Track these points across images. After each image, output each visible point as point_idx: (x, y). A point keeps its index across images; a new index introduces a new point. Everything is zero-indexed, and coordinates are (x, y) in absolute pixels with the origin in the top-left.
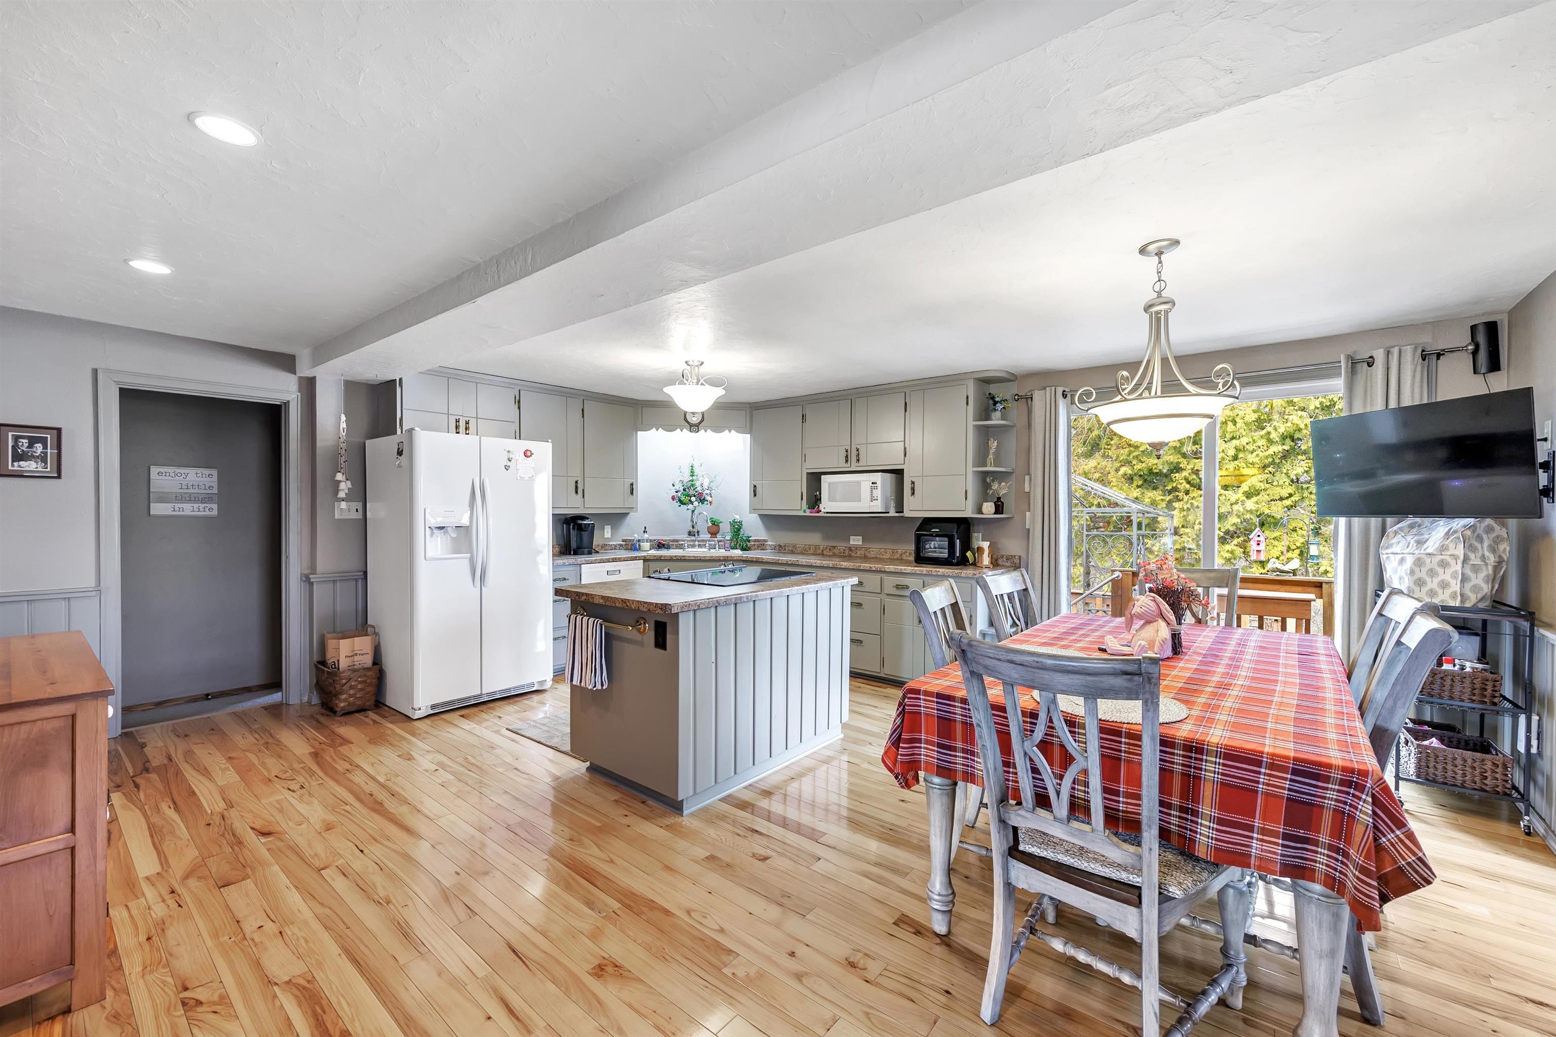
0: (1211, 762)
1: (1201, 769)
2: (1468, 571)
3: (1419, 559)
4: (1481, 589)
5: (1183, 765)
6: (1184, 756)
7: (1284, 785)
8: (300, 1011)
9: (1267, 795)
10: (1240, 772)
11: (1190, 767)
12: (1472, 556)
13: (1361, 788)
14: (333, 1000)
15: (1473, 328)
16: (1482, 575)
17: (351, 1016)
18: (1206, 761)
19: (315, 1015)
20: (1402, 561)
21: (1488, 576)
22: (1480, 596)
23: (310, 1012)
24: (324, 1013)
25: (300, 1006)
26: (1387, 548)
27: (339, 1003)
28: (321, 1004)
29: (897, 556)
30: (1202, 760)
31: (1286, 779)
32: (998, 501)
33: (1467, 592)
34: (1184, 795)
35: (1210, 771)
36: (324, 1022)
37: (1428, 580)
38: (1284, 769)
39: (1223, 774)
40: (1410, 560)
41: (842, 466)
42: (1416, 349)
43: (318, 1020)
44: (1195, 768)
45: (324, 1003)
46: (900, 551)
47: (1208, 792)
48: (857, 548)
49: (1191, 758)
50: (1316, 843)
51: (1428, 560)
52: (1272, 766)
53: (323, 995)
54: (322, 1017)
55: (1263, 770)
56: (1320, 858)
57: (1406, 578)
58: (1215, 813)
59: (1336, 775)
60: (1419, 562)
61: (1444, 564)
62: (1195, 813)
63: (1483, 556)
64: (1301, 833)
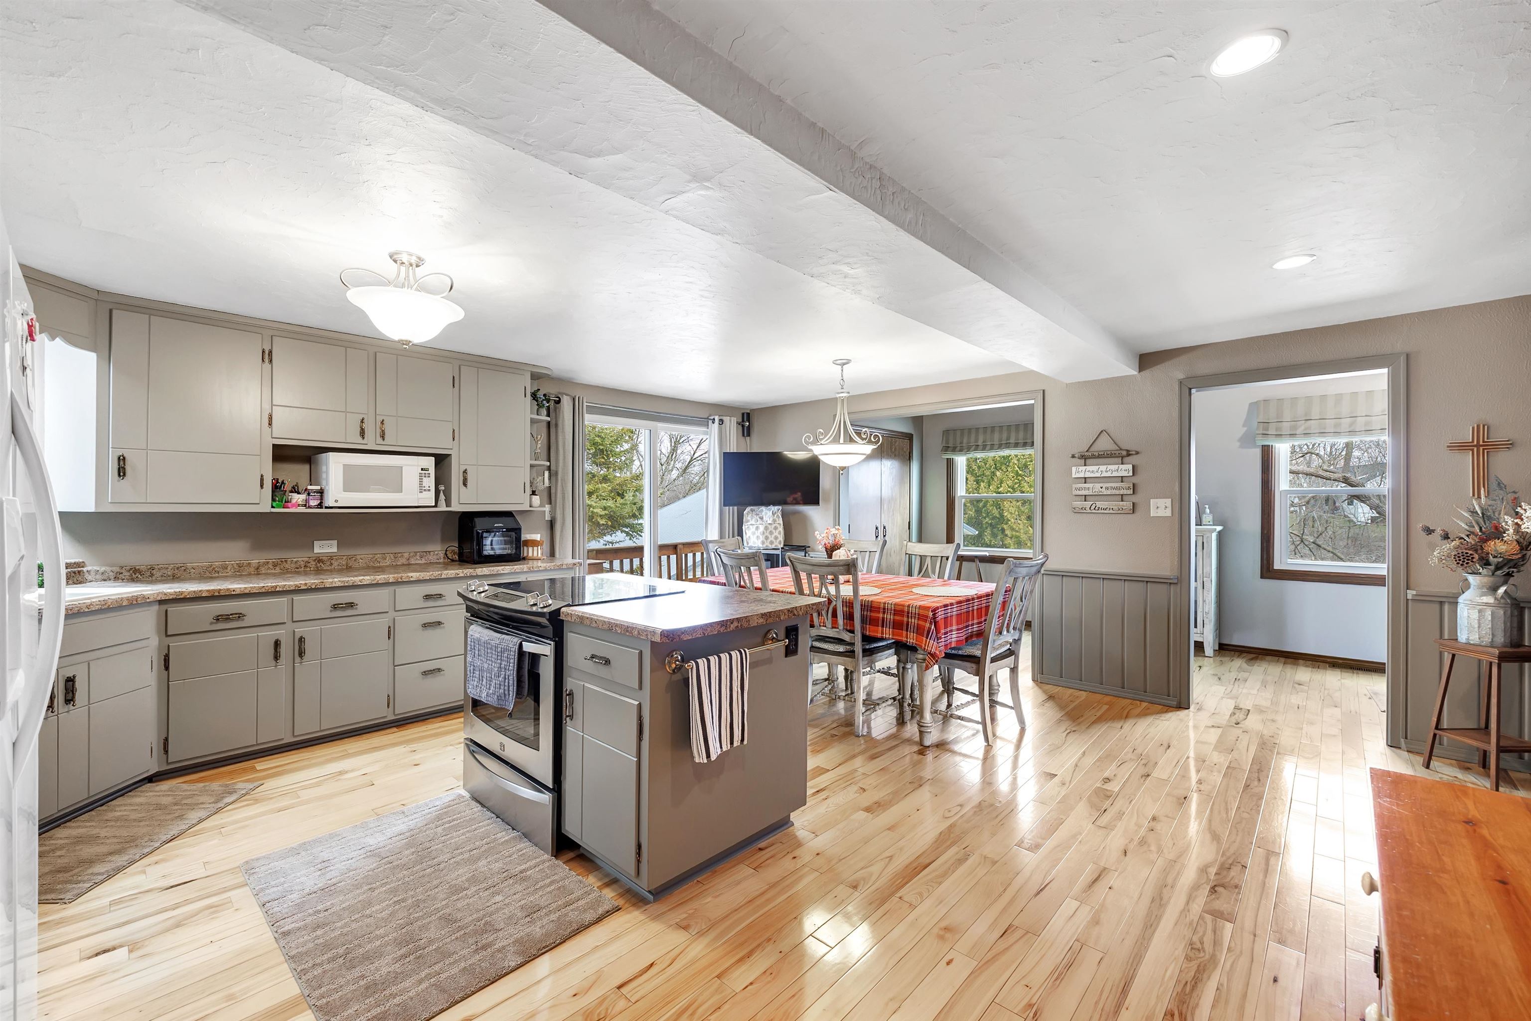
3: (766, 527)
8: (1201, 1002)
14: (1172, 984)
15: (743, 414)
16: (780, 531)
17: (1174, 963)
19: (1194, 988)
20: (757, 528)
23: (1195, 994)
24: (1187, 982)
25: (1197, 1004)
26: (747, 522)
27: (1171, 978)
28: (1182, 991)
29: (402, 561)
36: (1193, 979)
37: (770, 536)
40: (762, 528)
41: (355, 441)
43: (1196, 983)
45: (1179, 989)
46: (406, 555)
48: (331, 557)
51: (769, 526)
53: (1174, 995)
54: (1191, 982)
57: (761, 537)
60: (766, 528)
61: (776, 528)
63: (779, 523)
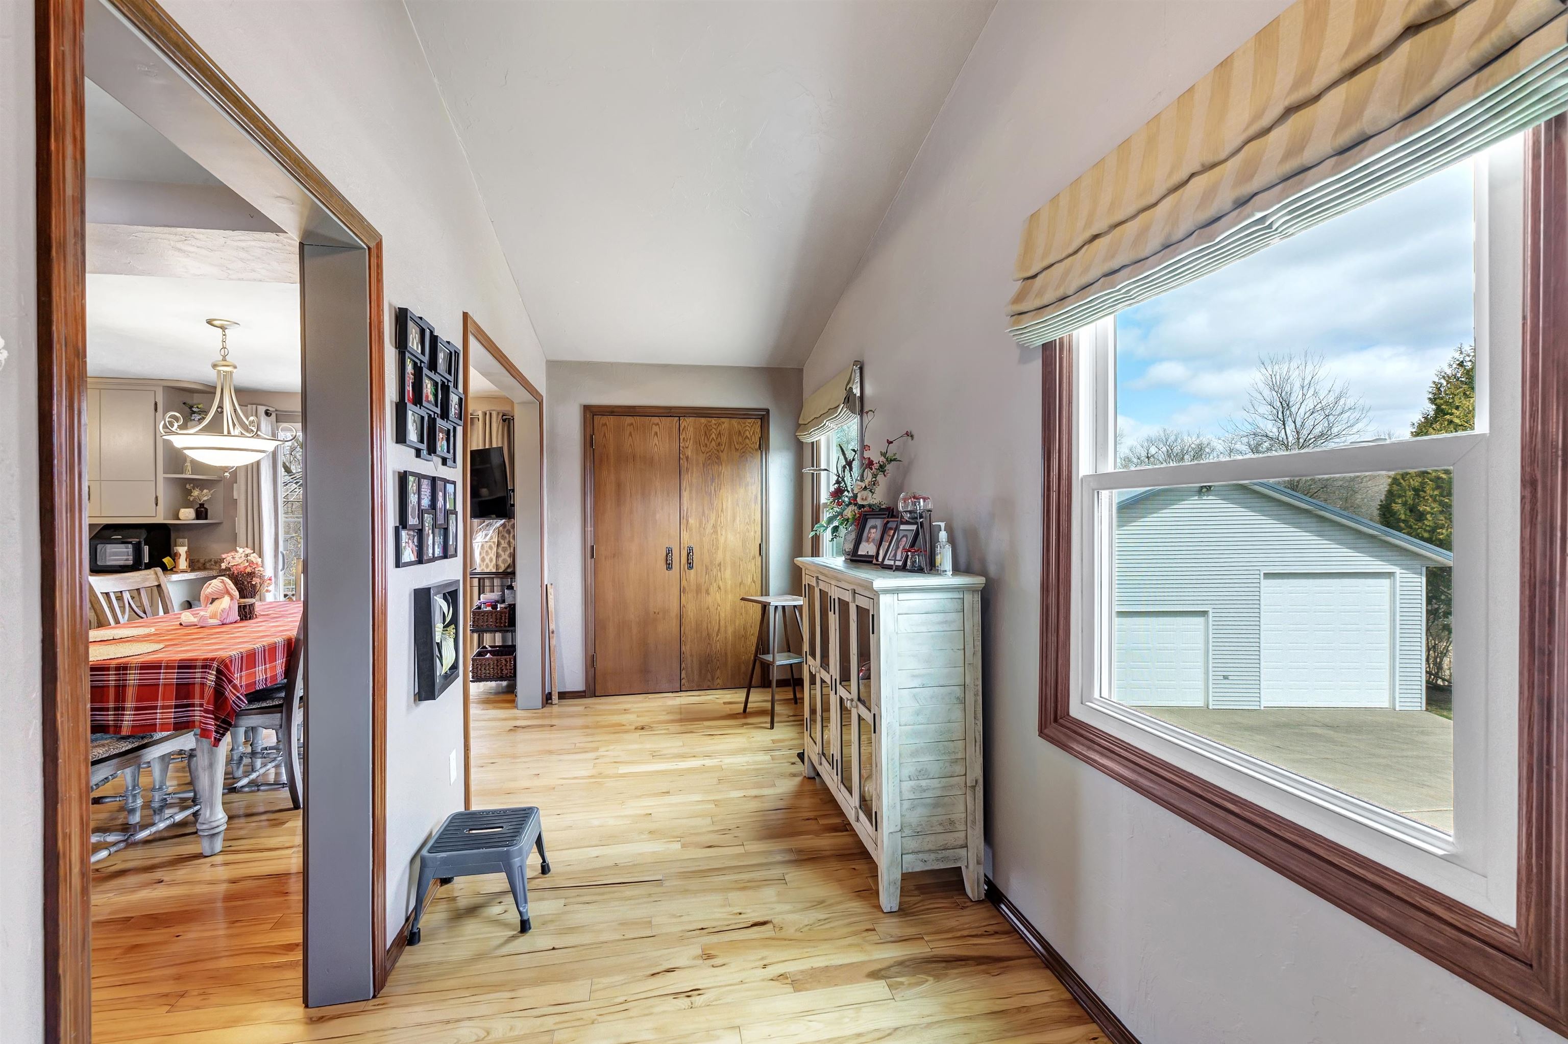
0: (132, 674)
1: (126, 680)
2: (500, 551)
4: (507, 561)
5: (115, 680)
6: (115, 674)
7: (173, 677)
9: (165, 685)
10: (150, 676)
11: (120, 680)
12: (502, 542)
13: (210, 667)
16: (508, 553)
18: (130, 674)
21: (510, 553)
22: (506, 565)
30: (126, 674)
31: (174, 673)
32: (200, 507)
33: (500, 563)
34: (117, 700)
35: (132, 680)
38: (173, 667)
39: (140, 680)
42: (498, 414)
44: (123, 680)
47: (130, 693)
49: (120, 674)
50: (193, 705)
52: (167, 667)
55: (162, 671)
56: (197, 713)
58: (134, 705)
59: (199, 664)
62: (123, 709)
63: (509, 541)
64: (185, 702)
